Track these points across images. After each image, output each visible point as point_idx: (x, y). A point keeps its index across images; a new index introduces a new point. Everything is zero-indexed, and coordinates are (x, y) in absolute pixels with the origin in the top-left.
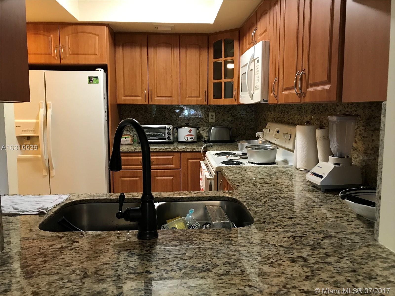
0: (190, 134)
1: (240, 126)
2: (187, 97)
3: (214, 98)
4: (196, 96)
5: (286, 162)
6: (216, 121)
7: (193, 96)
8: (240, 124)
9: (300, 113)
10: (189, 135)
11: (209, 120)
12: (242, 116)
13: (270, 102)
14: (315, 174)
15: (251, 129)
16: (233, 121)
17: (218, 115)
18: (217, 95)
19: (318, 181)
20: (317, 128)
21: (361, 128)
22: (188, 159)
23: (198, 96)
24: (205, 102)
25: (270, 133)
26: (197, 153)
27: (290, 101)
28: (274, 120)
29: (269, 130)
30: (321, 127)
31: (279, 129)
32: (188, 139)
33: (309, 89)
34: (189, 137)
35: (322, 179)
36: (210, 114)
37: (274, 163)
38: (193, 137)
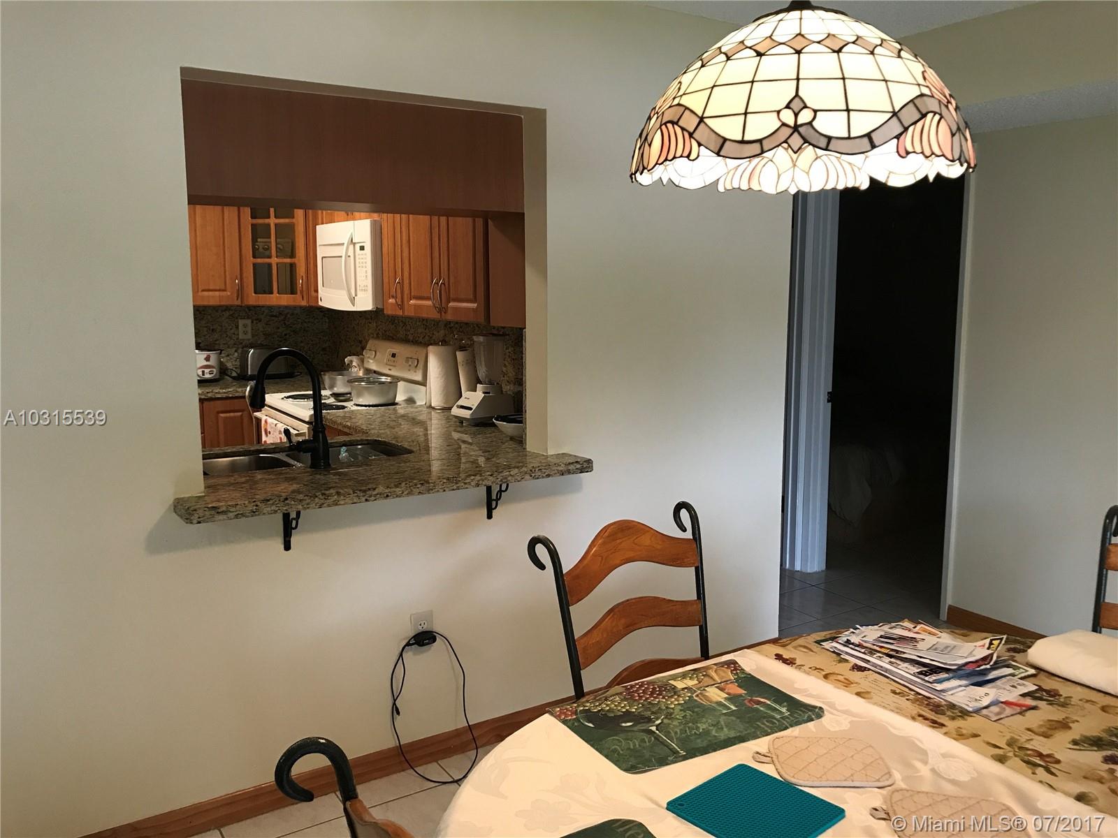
0: (208, 363)
1: (302, 345)
2: (200, 290)
3: (255, 293)
4: (218, 288)
5: (410, 401)
6: (253, 336)
7: (211, 288)
8: (302, 342)
9: (426, 326)
10: (206, 366)
11: (238, 335)
12: (306, 325)
13: (388, 312)
14: (462, 407)
15: (324, 349)
16: (287, 336)
17: (257, 323)
18: (263, 287)
19: (466, 414)
20: (457, 350)
21: (511, 349)
22: (218, 413)
23: (223, 288)
24: (237, 299)
25: (377, 357)
26: (236, 400)
27: (425, 315)
28: (378, 334)
29: (374, 352)
30: (462, 348)
31: (394, 351)
32: (203, 375)
33: (451, 304)
34: (207, 371)
35: (471, 412)
36: (241, 323)
37: (394, 404)
38: (214, 370)
